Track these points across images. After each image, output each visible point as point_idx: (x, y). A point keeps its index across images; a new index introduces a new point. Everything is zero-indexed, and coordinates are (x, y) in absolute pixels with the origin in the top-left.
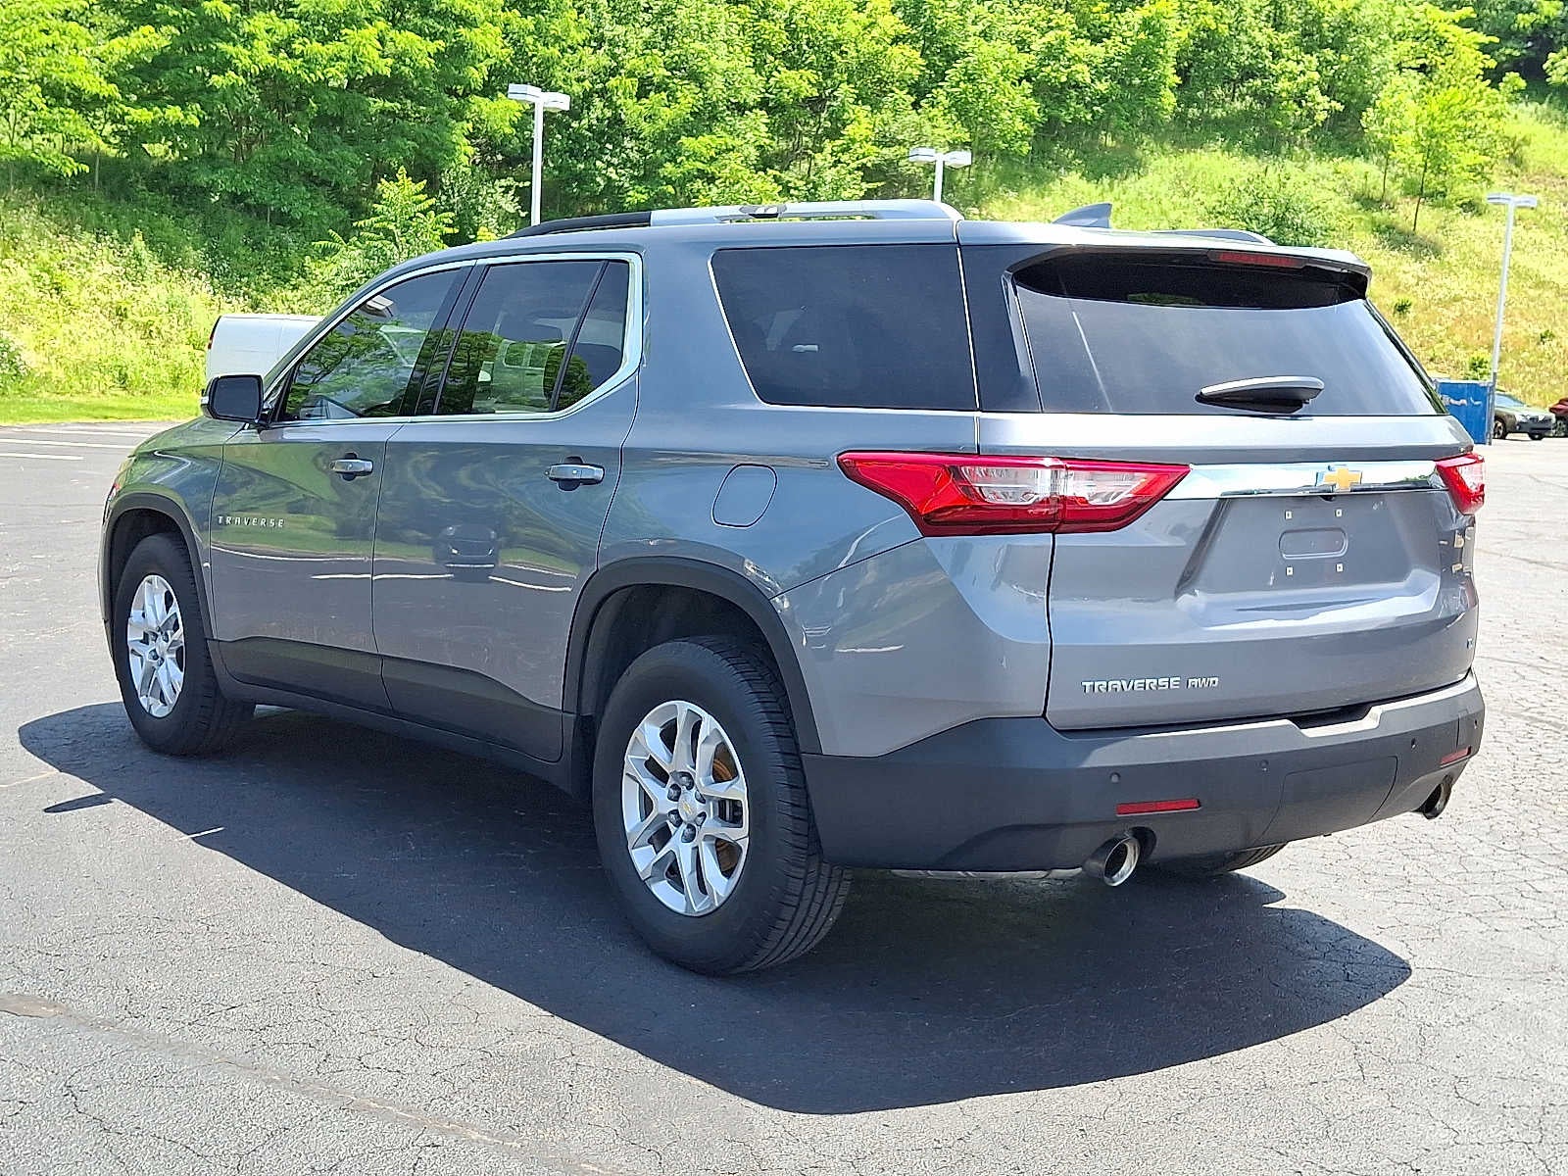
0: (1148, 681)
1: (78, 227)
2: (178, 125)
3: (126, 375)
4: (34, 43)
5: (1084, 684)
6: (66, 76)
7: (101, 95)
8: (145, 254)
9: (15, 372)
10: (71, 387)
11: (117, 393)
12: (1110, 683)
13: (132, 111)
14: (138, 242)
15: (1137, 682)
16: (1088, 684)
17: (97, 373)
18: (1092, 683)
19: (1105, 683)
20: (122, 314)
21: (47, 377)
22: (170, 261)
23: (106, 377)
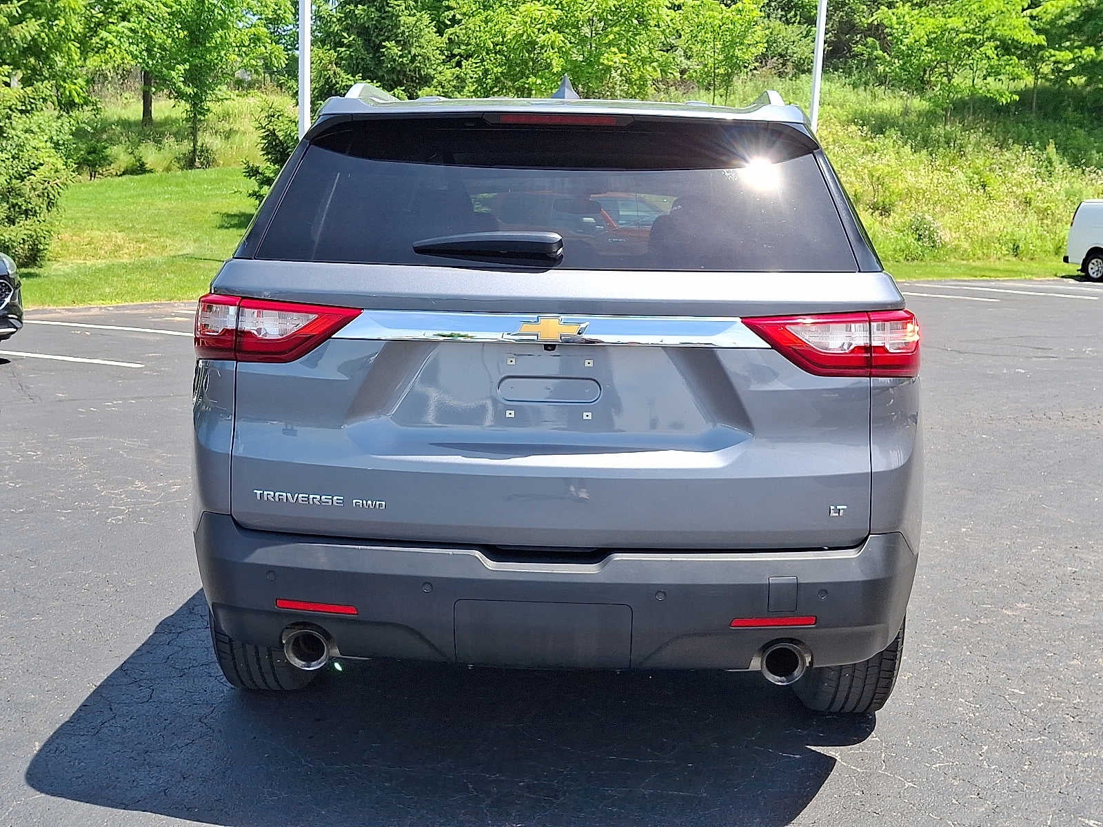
0: (311, 496)
1: (1011, 141)
2: (1092, 61)
3: (1018, 247)
4: (985, 12)
5: (255, 491)
6: (1008, 32)
7: (1033, 44)
8: (1055, 158)
9: (932, 245)
10: (974, 255)
11: (1010, 259)
12: (277, 494)
13: (1057, 53)
14: (1051, 149)
15: (301, 495)
16: (259, 492)
17: (997, 245)
18: (262, 492)
19: (272, 493)
20: (1028, 202)
21: (956, 248)
22: (1075, 162)
23: (1003, 247)
